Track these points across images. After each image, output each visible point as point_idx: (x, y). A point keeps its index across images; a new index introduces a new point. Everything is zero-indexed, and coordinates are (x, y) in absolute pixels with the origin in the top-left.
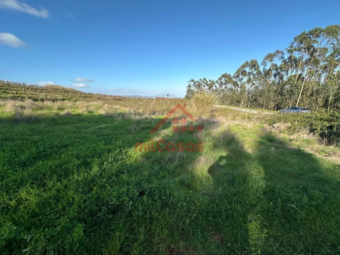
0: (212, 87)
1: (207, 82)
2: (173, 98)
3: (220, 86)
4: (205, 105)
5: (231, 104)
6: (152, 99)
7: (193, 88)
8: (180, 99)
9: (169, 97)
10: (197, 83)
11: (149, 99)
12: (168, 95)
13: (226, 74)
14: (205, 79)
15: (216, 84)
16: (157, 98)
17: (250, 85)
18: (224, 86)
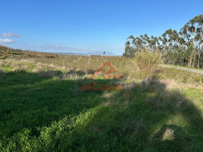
0: (154, 44)
1: (148, 38)
2: (110, 56)
3: (164, 43)
4: (149, 65)
5: (176, 63)
6: (88, 58)
7: (131, 45)
8: (118, 57)
9: (106, 55)
10: (137, 40)
11: (83, 57)
12: (104, 53)
13: (170, 30)
14: (146, 35)
15: (159, 41)
16: (92, 56)
17: (198, 42)
18: (168, 44)
